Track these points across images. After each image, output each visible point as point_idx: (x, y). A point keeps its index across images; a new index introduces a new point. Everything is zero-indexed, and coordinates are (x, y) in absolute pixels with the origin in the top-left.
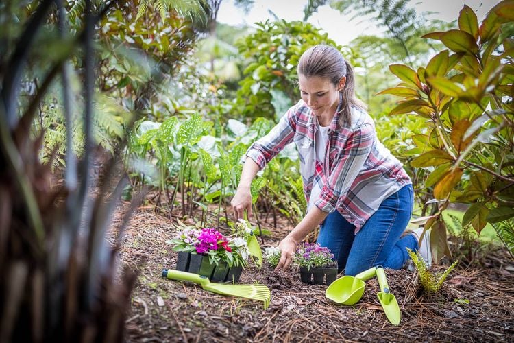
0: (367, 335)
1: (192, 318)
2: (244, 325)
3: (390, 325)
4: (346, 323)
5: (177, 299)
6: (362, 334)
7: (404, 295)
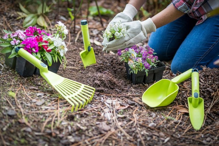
0: (168, 141)
1: (18, 136)
2: (61, 138)
3: (192, 129)
4: (152, 130)
5: (7, 116)
6: (164, 141)
7: (213, 98)
